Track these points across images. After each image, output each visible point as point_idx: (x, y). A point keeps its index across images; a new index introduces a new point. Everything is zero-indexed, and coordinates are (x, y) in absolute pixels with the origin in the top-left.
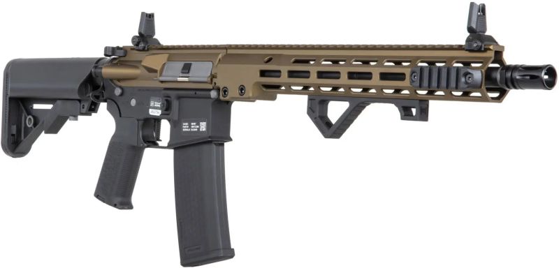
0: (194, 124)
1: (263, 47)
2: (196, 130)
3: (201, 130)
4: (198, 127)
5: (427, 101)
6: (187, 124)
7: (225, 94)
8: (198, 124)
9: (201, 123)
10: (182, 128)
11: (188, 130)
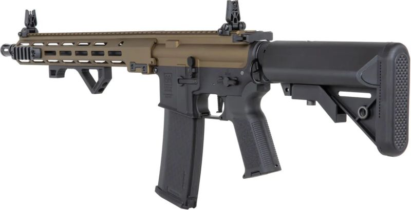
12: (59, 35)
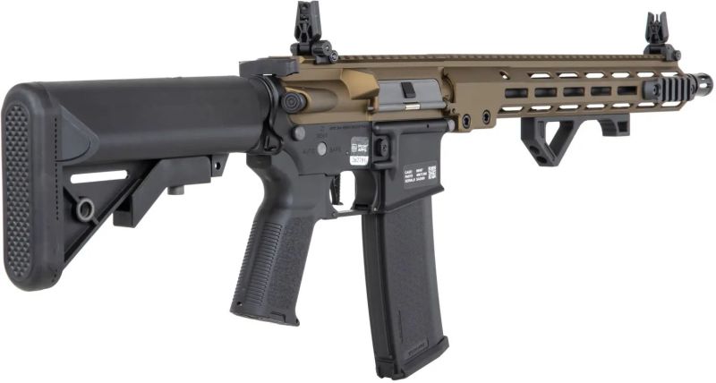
0: (421, 170)
1: (491, 58)
2: (423, 178)
3: (430, 178)
4: (425, 174)
5: (628, 114)
6: (410, 172)
7: (467, 123)
8: (426, 170)
9: (429, 168)
10: (403, 179)
11: (411, 180)
12: (604, 58)
